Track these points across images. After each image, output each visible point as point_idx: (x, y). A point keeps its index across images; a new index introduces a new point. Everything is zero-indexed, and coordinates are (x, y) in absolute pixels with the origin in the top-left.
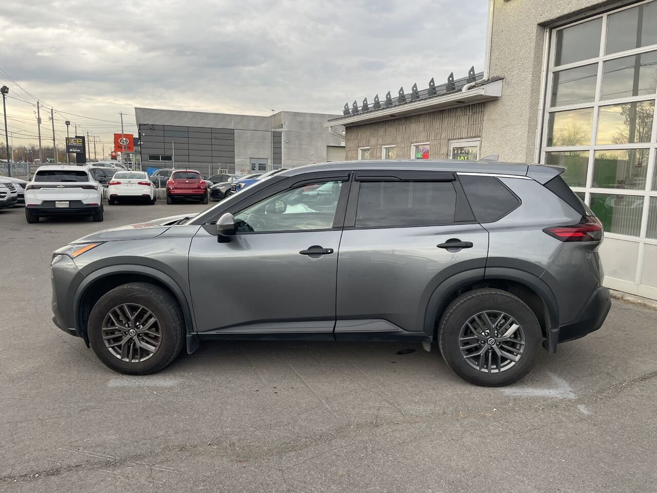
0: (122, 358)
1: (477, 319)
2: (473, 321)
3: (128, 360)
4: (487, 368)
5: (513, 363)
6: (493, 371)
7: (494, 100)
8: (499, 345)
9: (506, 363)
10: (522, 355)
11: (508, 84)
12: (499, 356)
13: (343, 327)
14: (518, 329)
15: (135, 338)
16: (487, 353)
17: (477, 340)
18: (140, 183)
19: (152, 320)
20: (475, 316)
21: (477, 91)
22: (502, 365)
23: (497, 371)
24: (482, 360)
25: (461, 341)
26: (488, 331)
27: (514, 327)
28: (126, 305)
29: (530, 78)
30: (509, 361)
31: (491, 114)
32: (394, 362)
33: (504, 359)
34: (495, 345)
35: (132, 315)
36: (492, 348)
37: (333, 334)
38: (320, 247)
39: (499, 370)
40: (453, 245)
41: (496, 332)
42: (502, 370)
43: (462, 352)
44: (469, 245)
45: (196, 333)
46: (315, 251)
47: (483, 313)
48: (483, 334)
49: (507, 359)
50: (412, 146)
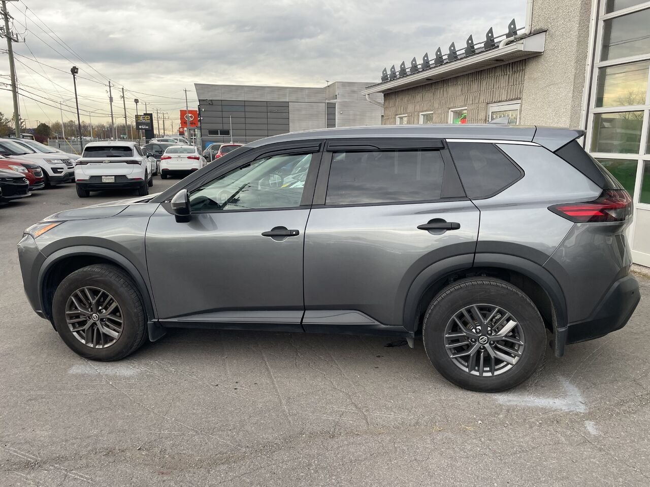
0: (87, 343)
1: (466, 313)
2: (461, 316)
3: (92, 346)
4: (478, 371)
5: (509, 367)
6: (485, 374)
7: (536, 56)
8: (493, 344)
9: (502, 365)
10: (521, 357)
11: (551, 37)
12: (493, 357)
13: (313, 318)
14: (516, 327)
15: (98, 323)
16: (478, 352)
17: (466, 338)
18: (189, 158)
19: (114, 305)
20: (463, 310)
21: (515, 47)
22: (497, 367)
23: (489, 374)
24: (472, 361)
25: (447, 338)
26: (479, 327)
27: (511, 324)
28: (87, 288)
29: (576, 28)
30: (505, 363)
31: (533, 71)
32: (379, 357)
33: (498, 361)
34: (488, 344)
35: (93, 299)
36: (484, 348)
37: (301, 325)
38: (284, 228)
39: (493, 373)
40: (436, 226)
41: (489, 329)
42: (496, 373)
43: (448, 352)
44: (456, 227)
45: (157, 320)
46: (279, 232)
47: (473, 307)
48: (474, 330)
49: (502, 361)
50: (450, 112)
